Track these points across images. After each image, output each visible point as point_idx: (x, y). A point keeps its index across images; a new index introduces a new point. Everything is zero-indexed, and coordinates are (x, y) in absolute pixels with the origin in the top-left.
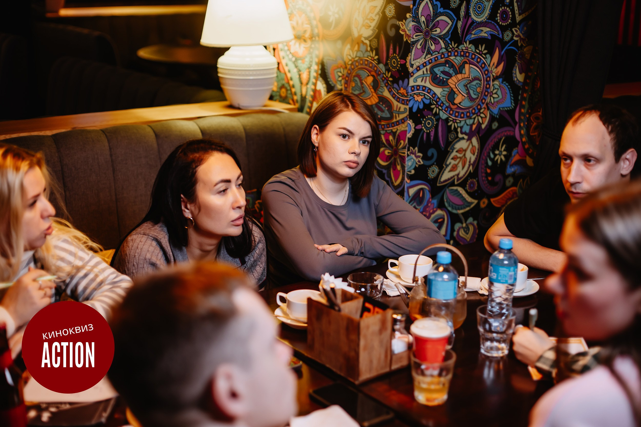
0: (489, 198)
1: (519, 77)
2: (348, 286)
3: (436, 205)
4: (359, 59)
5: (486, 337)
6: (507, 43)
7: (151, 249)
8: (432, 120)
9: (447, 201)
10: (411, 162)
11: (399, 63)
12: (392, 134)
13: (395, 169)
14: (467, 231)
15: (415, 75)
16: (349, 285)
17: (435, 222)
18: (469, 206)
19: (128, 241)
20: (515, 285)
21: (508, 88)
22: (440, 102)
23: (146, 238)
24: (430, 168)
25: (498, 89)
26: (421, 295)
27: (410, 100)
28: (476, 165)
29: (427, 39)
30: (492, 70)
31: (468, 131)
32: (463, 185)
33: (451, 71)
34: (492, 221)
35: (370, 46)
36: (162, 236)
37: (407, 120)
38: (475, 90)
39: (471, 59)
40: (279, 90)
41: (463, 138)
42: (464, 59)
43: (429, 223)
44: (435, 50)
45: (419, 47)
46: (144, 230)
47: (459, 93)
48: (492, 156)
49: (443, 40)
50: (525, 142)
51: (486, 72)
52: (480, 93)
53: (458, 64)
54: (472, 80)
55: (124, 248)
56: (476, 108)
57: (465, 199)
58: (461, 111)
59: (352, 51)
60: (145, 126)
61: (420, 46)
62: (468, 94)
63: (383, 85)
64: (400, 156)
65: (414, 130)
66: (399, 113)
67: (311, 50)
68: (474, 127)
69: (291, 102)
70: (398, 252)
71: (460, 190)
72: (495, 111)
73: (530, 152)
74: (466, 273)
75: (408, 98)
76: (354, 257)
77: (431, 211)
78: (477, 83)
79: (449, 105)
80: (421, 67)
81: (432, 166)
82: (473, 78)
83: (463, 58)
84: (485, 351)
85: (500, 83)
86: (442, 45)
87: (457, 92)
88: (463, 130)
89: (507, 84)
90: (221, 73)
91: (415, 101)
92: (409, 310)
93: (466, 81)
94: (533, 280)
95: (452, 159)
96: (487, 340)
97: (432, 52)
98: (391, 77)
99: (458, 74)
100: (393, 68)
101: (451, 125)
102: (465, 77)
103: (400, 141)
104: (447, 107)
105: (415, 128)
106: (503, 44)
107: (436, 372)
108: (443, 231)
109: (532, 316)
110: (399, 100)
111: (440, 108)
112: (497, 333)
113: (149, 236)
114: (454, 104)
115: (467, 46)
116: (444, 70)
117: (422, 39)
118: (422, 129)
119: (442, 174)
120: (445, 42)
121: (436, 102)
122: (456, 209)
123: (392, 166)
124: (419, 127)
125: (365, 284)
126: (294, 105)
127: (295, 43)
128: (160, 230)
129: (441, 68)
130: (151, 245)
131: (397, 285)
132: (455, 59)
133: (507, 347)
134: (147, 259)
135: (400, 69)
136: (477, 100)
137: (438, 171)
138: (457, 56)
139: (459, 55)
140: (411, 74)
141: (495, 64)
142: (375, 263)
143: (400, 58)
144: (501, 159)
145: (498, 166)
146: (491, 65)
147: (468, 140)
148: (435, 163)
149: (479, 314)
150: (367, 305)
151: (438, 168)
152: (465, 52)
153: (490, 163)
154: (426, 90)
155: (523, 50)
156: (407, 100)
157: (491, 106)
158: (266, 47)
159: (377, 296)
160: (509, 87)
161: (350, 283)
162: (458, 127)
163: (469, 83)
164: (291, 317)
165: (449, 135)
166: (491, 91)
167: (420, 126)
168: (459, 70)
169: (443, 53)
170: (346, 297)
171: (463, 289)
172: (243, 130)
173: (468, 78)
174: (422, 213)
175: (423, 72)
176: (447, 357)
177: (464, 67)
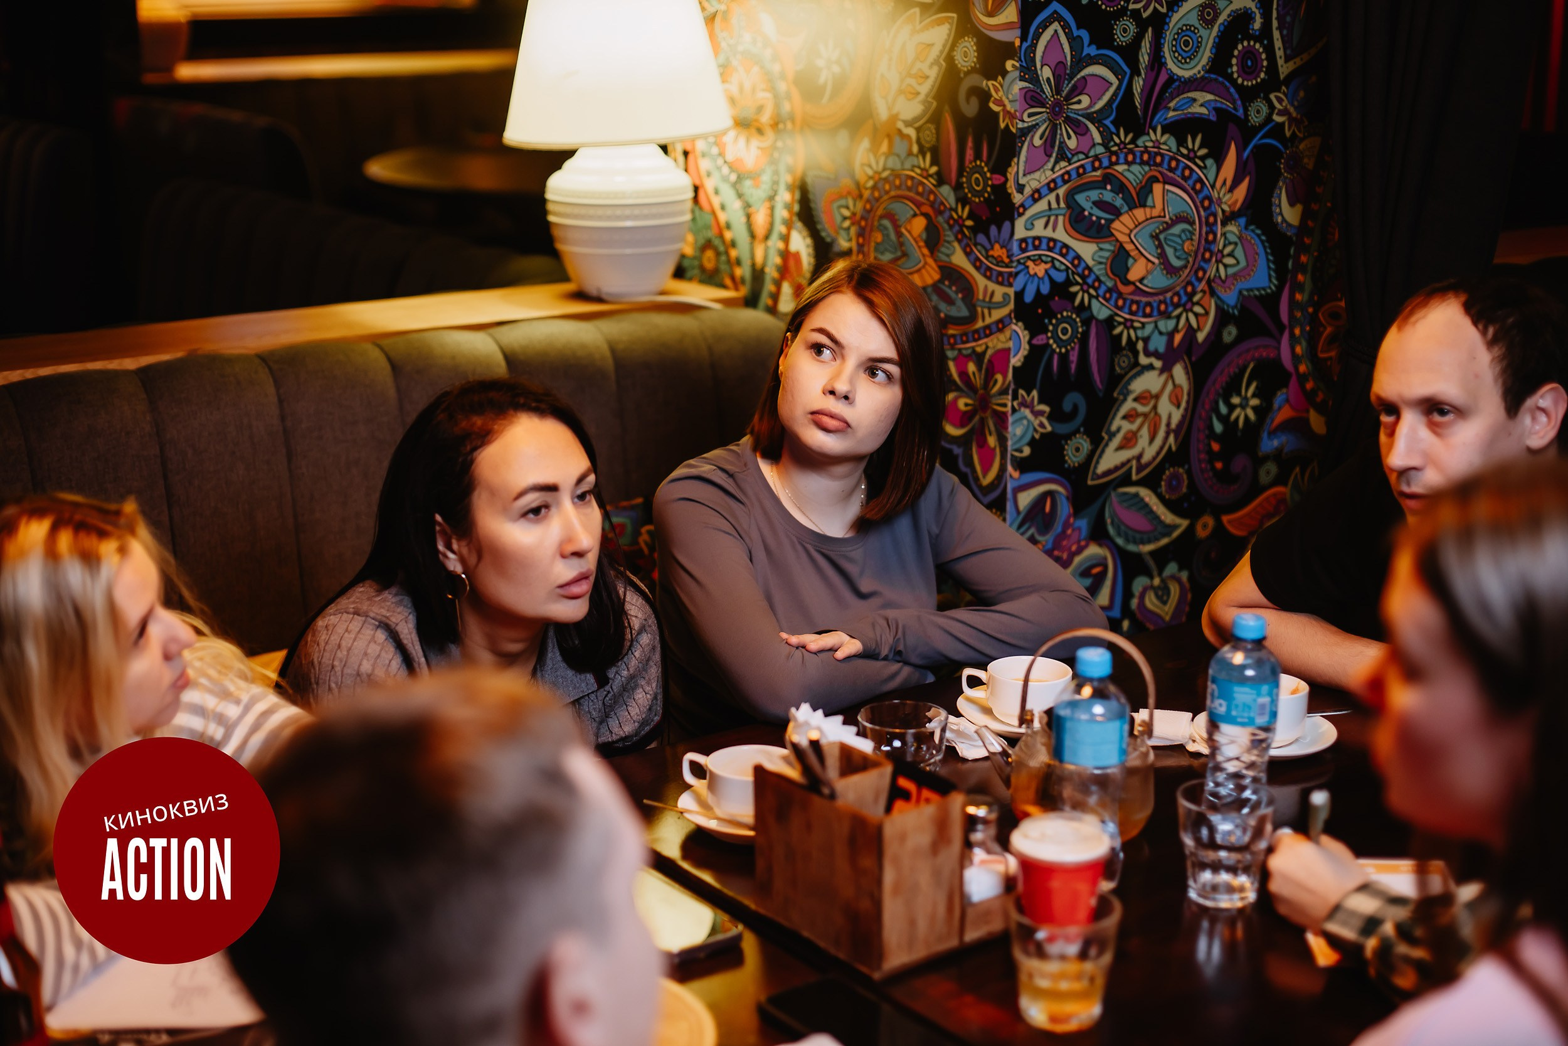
0: (1217, 514)
1: (1288, 213)
2: (858, 734)
3: (1084, 533)
4: (890, 175)
5: (1200, 858)
6: (1256, 129)
7: (373, 649)
8: (1072, 323)
9: (1112, 523)
10: (1022, 427)
11: (990, 183)
12: (974, 356)
13: (983, 444)
14: (1162, 596)
15: (1029, 213)
16: (862, 733)
17: (1085, 573)
18: (1168, 534)
19: (317, 629)
20: (1275, 729)
21: (1262, 241)
22: (1093, 277)
23: (361, 623)
24: (1069, 442)
25: (1236, 244)
26: (1041, 757)
27: (1017, 274)
28: (1185, 431)
29: (1058, 122)
30: (1219, 197)
31: (1162, 349)
32: (1150, 482)
33: (1119, 202)
34: (1221, 570)
35: (918, 141)
36: (400, 617)
37: (1011, 322)
38: (1179, 247)
39: (1166, 170)
40: (697, 254)
41: (1151, 367)
42: (1151, 169)
43: (1067, 578)
44: (1078, 150)
45: (1037, 142)
46: (357, 602)
47: (1139, 254)
48: (1223, 409)
49: (1096, 125)
50: (1304, 373)
51: (1206, 203)
52: (1191, 255)
53: (1135, 184)
54: (1170, 222)
55: (306, 648)
56: (1182, 293)
57: (1157, 518)
58: (1144, 299)
59: (875, 156)
60: (369, 347)
61: (1041, 139)
62: (1162, 258)
63: (951, 238)
64: (995, 412)
65: (1027, 347)
66: (992, 306)
67: (776, 155)
68: (1178, 338)
69: (728, 282)
70: (988, 650)
71: (1146, 494)
72: (1230, 297)
73: (1319, 399)
74: (1151, 701)
75: (1013, 270)
76: (878, 664)
77: (1074, 548)
78: (1183, 231)
79: (1116, 285)
80: (1044, 191)
81: (1075, 435)
82: (1174, 218)
83: (1147, 168)
84: (1200, 895)
85: (1241, 230)
86: (1094, 136)
87: (1134, 253)
88: (1151, 347)
89: (1259, 232)
90: (556, 214)
91: (1030, 275)
92: (1012, 795)
93: (1156, 225)
94: (1321, 716)
95: (1125, 417)
96: (1203, 866)
97: (1071, 154)
98: (969, 217)
99: (1136, 207)
100: (975, 196)
101: (1121, 334)
102: (1153, 215)
103: (993, 374)
104: (1109, 290)
105: (1029, 342)
106: (1247, 132)
107: (1073, 949)
108: (1104, 598)
109: (1316, 808)
110: (991, 274)
111: (1092, 291)
112: (1230, 848)
113: (367, 616)
114: (1127, 282)
115: (1157, 139)
116: (1100, 197)
117: (1045, 122)
118: (1047, 345)
119: (1100, 456)
120: (1101, 129)
121: (1083, 277)
122: (1135, 542)
123: (974, 437)
124: (1040, 340)
125: (903, 731)
126: (737, 289)
127: (737, 138)
128: (394, 603)
129: (1094, 195)
130: (373, 640)
131: (979, 732)
132: (1129, 170)
133: (1252, 883)
134: (362, 674)
135: (992, 197)
136: (1183, 272)
137: (1090, 448)
138: (1133, 162)
139: (1138, 160)
140: (1018, 208)
141: (1229, 183)
142: (931, 679)
143: (992, 171)
144: (1247, 418)
145: (1239, 434)
146: (1218, 184)
147: (1162, 371)
148: (1082, 429)
149: (1184, 804)
150: (903, 782)
151: (1088, 440)
152: (1153, 154)
153: (1218, 427)
154: (1057, 250)
155: (1297, 147)
156: (1010, 274)
157: (1218, 285)
158: (664, 148)
159: (933, 760)
160: (1263, 238)
161: (865, 727)
162: (1137, 338)
163: (1165, 230)
164: (719, 812)
165: (1116, 360)
166: (1218, 249)
167: (1044, 336)
168: (1139, 198)
169: (1097, 157)
170: (852, 763)
171: (1143, 741)
172: (608, 354)
173: (1160, 217)
174: (1049, 553)
175: (1049, 203)
176: (1101, 910)
177: (1151, 191)
